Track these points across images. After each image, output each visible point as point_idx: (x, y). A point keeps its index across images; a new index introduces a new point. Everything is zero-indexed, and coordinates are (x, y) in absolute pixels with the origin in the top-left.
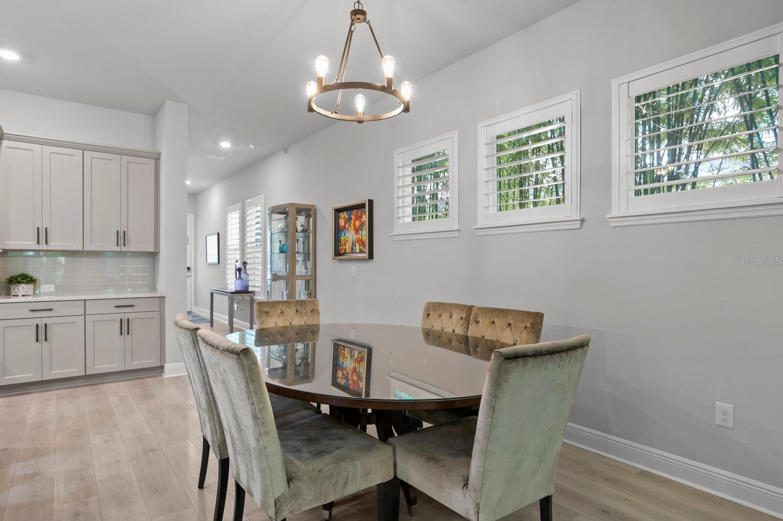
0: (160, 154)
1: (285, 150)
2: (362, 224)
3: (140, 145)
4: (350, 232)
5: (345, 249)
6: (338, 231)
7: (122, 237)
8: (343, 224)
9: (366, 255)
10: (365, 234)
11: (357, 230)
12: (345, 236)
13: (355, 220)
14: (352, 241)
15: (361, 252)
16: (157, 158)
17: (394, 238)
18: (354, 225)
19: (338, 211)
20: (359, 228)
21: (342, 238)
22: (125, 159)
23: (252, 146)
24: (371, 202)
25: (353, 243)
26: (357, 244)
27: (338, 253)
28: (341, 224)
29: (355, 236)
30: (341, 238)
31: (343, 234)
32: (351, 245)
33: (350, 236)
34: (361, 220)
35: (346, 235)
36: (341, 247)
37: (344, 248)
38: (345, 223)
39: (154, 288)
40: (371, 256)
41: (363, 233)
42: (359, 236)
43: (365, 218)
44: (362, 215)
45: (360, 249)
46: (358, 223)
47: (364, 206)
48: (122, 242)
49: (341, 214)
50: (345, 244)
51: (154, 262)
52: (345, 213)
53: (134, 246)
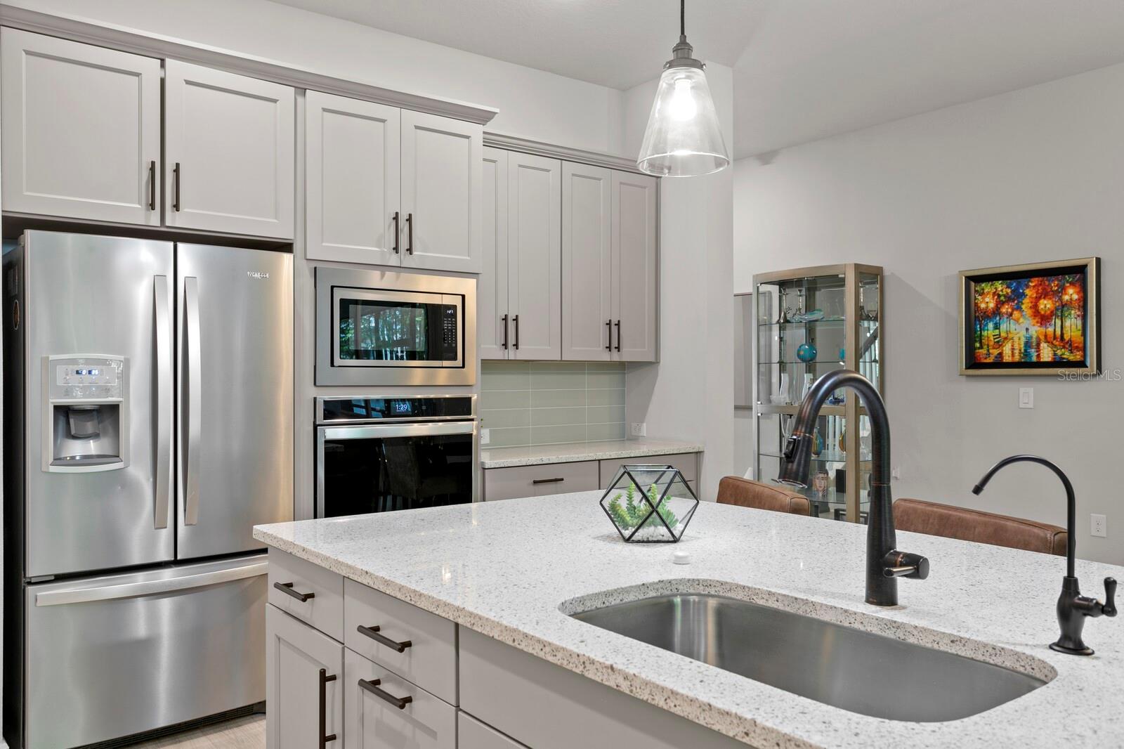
2: (1066, 306)
4: (1017, 321)
5: (1001, 354)
6: (974, 319)
7: (614, 334)
8: (992, 305)
11: (1044, 319)
12: (997, 327)
13: (1038, 299)
14: (1023, 340)
15: (1055, 361)
16: (656, 177)
18: (1035, 307)
19: (976, 280)
20: (1053, 313)
21: (989, 331)
24: (1098, 261)
25: (1028, 344)
26: (1043, 345)
27: (975, 362)
28: (983, 306)
29: (1035, 330)
30: (985, 333)
31: (991, 325)
32: (1020, 345)
33: (1016, 329)
34: (1060, 299)
35: (1004, 327)
36: (984, 351)
37: (996, 352)
38: (1000, 304)
40: (1099, 369)
41: (1068, 323)
42: (1050, 330)
43: (1079, 295)
44: (1063, 289)
45: (1055, 354)
46: (1046, 304)
47: (1080, 270)
48: (615, 344)
49: (987, 287)
50: (999, 344)
51: (623, 383)
52: (999, 286)
53: (627, 354)
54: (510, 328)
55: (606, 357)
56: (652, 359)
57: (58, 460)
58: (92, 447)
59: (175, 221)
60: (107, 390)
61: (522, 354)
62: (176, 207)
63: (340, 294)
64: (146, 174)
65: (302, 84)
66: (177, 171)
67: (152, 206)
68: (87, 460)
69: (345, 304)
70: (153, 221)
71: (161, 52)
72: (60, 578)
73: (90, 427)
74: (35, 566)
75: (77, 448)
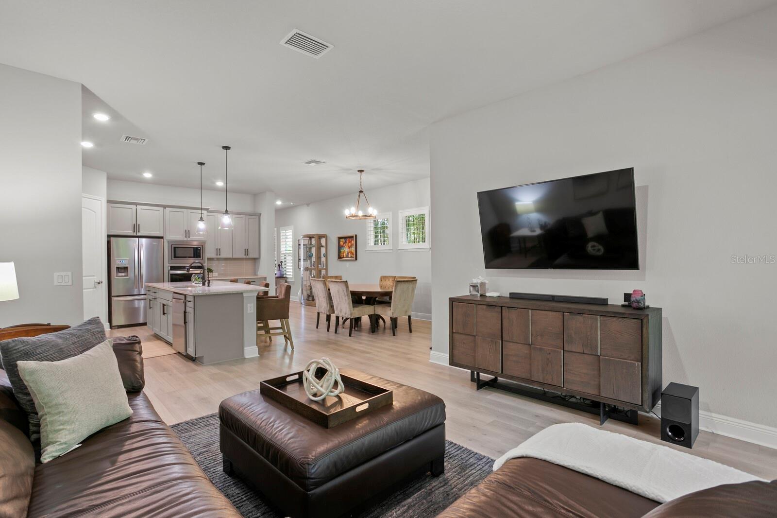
0: (261, 214)
1: (308, 205)
2: (352, 245)
3: (248, 209)
4: (346, 248)
6: (340, 247)
7: (246, 252)
9: (354, 258)
10: (353, 249)
11: (349, 248)
14: (347, 252)
15: (351, 257)
16: (259, 216)
17: (367, 252)
19: (340, 238)
20: (350, 246)
21: (342, 250)
22: (247, 217)
23: (292, 203)
24: (356, 236)
26: (349, 253)
27: (340, 257)
28: (341, 244)
29: (348, 250)
32: (346, 254)
33: (346, 250)
34: (351, 243)
35: (344, 249)
36: (341, 255)
37: (343, 255)
38: (343, 244)
39: (255, 274)
40: (356, 259)
42: (350, 250)
43: (353, 242)
46: (349, 244)
47: (352, 237)
48: (247, 254)
49: (341, 240)
50: (343, 253)
51: (255, 263)
52: (343, 239)
53: (251, 256)
54: (218, 251)
55: (245, 257)
56: (258, 257)
57: (117, 276)
58: (123, 274)
59: (139, 234)
60: (125, 264)
61: (221, 257)
62: (139, 232)
63: (173, 246)
64: (133, 226)
65: (165, 207)
66: (139, 225)
67: (134, 231)
68: (122, 276)
69: (175, 248)
70: (135, 234)
71: (136, 204)
72: (117, 296)
73: (123, 271)
74: (113, 294)
75: (120, 274)
